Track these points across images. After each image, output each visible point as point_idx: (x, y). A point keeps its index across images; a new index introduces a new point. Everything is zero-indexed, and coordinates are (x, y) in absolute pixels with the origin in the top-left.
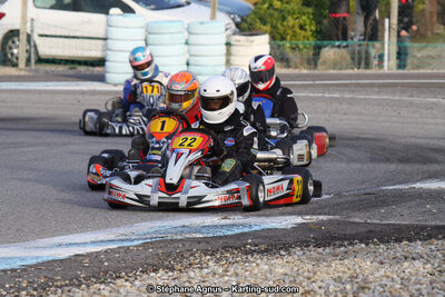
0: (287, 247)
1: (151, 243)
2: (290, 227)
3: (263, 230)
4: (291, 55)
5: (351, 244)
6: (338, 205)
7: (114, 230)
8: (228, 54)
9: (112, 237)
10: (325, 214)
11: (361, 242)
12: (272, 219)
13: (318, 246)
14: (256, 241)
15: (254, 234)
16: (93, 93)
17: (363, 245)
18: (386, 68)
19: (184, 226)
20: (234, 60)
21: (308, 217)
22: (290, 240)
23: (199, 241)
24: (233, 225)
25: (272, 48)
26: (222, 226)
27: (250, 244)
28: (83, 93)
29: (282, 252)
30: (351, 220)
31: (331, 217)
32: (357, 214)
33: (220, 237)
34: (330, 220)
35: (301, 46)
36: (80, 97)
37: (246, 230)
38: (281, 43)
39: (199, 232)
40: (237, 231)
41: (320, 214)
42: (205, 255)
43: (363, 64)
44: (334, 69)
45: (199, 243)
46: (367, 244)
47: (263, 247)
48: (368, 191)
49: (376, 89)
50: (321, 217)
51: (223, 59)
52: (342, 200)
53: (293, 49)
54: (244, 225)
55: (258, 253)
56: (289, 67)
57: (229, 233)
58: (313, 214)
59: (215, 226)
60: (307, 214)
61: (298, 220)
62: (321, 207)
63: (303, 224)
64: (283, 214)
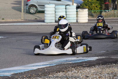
0: (94, 65)
1: (58, 65)
2: (95, 60)
3: (88, 61)
4: (94, 14)
5: (111, 64)
6: (107, 54)
7: (48, 62)
8: (77, 14)
9: (48, 63)
11: (114, 63)
12: (90, 58)
13: (102, 65)
14: (86, 64)
15: (85, 62)
16: (41, 25)
17: (115, 64)
19: (66, 60)
20: (79, 16)
22: (95, 63)
23: (71, 64)
24: (80, 60)
25: (89, 12)
26: (77, 60)
27: (84, 65)
28: (39, 25)
29: (93, 67)
30: (111, 58)
32: (113, 56)
33: (76, 63)
34: (105, 58)
35: (96, 12)
36: (38, 27)
37: (83, 61)
38: (91, 11)
39: (71, 62)
40: (81, 61)
41: (103, 56)
42: (73, 68)
43: (113, 16)
45: (71, 65)
46: (116, 64)
47: (88, 65)
48: (115, 50)
49: (117, 23)
50: (103, 57)
51: (76, 16)
52: (109, 52)
53: (94, 12)
55: (87, 67)
56: (93, 17)
57: (79, 62)
58: (101, 56)
59: (75, 60)
60: (99, 56)
61: (97, 58)
62: (103, 54)
63: (98, 59)
64: (93, 56)
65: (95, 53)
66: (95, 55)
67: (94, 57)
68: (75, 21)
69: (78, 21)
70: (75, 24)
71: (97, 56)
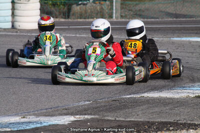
2: (66, 123)
3: (50, 125)
4: (53, 9)
6: (96, 108)
8: (13, 8)
10: (89, 114)
12: (54, 118)
15: (45, 128)
18: (114, 18)
21: (78, 116)
24: (30, 122)
26: (22, 123)
31: (93, 116)
32: (109, 114)
34: (92, 118)
35: (58, 3)
37: (39, 125)
39: (8, 127)
40: (32, 126)
41: (85, 114)
44: (81, 18)
48: (113, 99)
50: (86, 117)
54: (36, 122)
57: (28, 128)
58: (81, 114)
59: (19, 123)
60: (77, 115)
61: (72, 118)
62: (85, 110)
63: (75, 121)
64: (61, 115)
65: (67, 107)
66: (65, 111)
67: (65, 117)
68: (9, 25)
69: (17, 25)
70: (9, 32)
71: (72, 114)
